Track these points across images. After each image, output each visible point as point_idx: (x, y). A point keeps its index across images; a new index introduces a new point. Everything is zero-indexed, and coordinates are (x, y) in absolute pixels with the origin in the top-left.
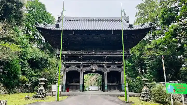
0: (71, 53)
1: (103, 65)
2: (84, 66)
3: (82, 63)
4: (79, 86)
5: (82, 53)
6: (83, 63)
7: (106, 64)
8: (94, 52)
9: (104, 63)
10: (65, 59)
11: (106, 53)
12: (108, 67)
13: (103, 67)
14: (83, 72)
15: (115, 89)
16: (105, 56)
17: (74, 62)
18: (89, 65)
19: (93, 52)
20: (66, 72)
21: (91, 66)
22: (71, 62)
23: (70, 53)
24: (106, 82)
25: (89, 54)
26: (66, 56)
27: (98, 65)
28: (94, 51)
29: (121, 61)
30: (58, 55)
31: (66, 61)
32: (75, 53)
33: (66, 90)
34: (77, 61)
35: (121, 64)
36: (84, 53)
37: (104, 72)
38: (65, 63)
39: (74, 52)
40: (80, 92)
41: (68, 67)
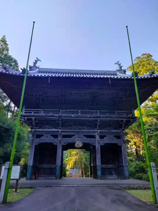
0: (44, 115)
1: (94, 134)
2: (64, 136)
3: (60, 130)
4: (55, 168)
5: (60, 114)
6: (62, 131)
7: (98, 132)
8: (80, 114)
9: (95, 131)
10: (34, 123)
11: (98, 115)
12: (102, 137)
13: (94, 137)
14: (62, 146)
15: (111, 174)
16: (97, 121)
17: (49, 128)
18: (72, 133)
19: (78, 113)
20: (35, 145)
21: (74, 135)
22: (43, 129)
23: (42, 114)
24: (99, 162)
25: (73, 116)
26: (35, 120)
27: (86, 134)
28: (80, 112)
29: (121, 129)
30: (23, 118)
31: (36, 128)
32: (51, 114)
33: (34, 176)
34: (53, 127)
35: (121, 132)
36: (64, 115)
37: (95, 146)
38: (33, 130)
39: (49, 113)
40: (56, 179)
41: (39, 136)
